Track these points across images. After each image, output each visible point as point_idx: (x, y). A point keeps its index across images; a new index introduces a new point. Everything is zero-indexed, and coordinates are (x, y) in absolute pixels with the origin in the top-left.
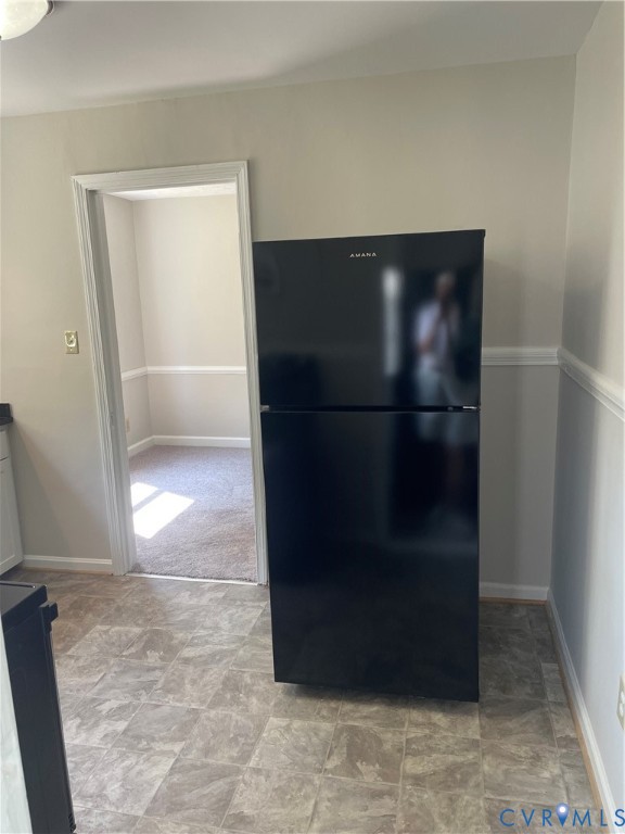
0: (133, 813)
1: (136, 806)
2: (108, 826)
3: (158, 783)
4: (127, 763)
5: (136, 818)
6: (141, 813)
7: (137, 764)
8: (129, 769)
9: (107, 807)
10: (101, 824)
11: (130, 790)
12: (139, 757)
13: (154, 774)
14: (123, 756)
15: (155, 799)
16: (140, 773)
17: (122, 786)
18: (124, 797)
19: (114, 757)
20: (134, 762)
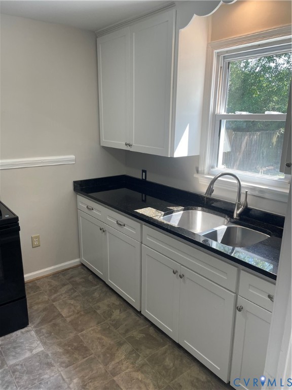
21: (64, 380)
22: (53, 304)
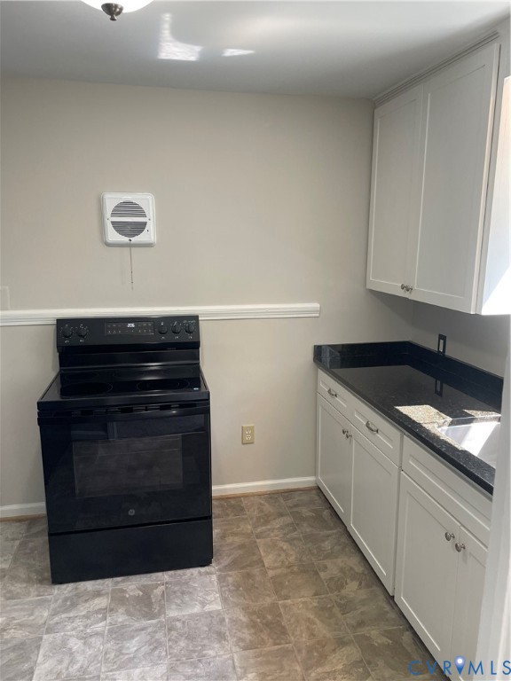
0: (52, 635)
1: (51, 639)
2: (66, 623)
3: (40, 659)
4: (76, 667)
5: (47, 633)
6: (45, 637)
7: (67, 669)
8: (72, 662)
9: (74, 633)
10: (72, 622)
11: (61, 648)
12: (68, 675)
13: (47, 665)
14: (83, 670)
15: (38, 647)
16: (60, 662)
17: (70, 649)
18: (64, 642)
19: (91, 669)
20: (70, 669)
21: (234, 668)
22: (256, 542)
